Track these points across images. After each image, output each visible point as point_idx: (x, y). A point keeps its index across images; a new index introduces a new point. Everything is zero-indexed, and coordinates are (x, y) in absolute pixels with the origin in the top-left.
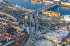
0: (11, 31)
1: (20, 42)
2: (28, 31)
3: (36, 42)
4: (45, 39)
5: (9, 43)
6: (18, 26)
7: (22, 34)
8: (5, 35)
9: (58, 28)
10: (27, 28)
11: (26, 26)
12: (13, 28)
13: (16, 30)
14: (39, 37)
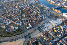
0: (37, 16)
1: (38, 22)
2: (43, 17)
3: (45, 23)
4: (50, 23)
5: (34, 21)
6: (40, 14)
7: (40, 18)
8: (34, 18)
9: (58, 19)
10: (44, 16)
11: (44, 15)
12: (38, 15)
13: (39, 16)
14: (47, 21)
